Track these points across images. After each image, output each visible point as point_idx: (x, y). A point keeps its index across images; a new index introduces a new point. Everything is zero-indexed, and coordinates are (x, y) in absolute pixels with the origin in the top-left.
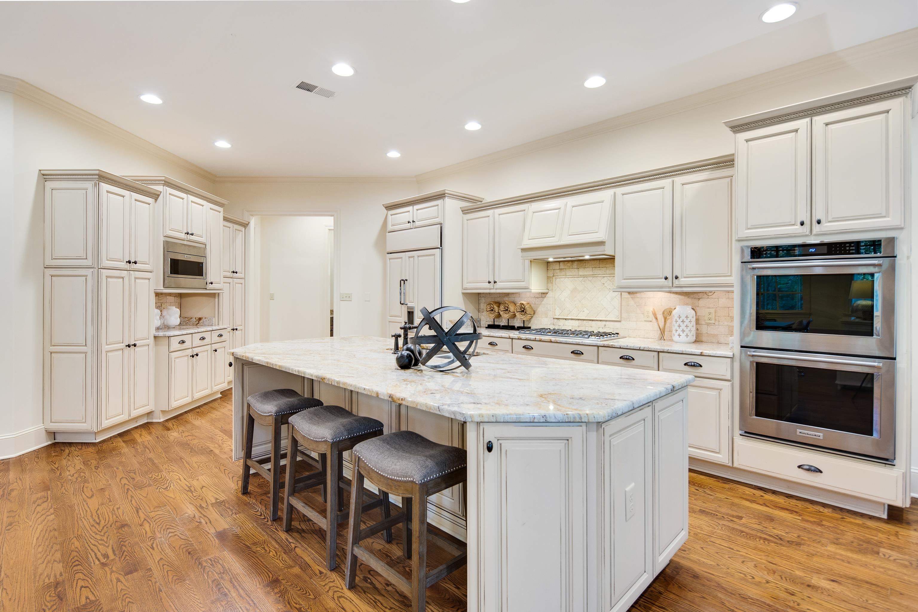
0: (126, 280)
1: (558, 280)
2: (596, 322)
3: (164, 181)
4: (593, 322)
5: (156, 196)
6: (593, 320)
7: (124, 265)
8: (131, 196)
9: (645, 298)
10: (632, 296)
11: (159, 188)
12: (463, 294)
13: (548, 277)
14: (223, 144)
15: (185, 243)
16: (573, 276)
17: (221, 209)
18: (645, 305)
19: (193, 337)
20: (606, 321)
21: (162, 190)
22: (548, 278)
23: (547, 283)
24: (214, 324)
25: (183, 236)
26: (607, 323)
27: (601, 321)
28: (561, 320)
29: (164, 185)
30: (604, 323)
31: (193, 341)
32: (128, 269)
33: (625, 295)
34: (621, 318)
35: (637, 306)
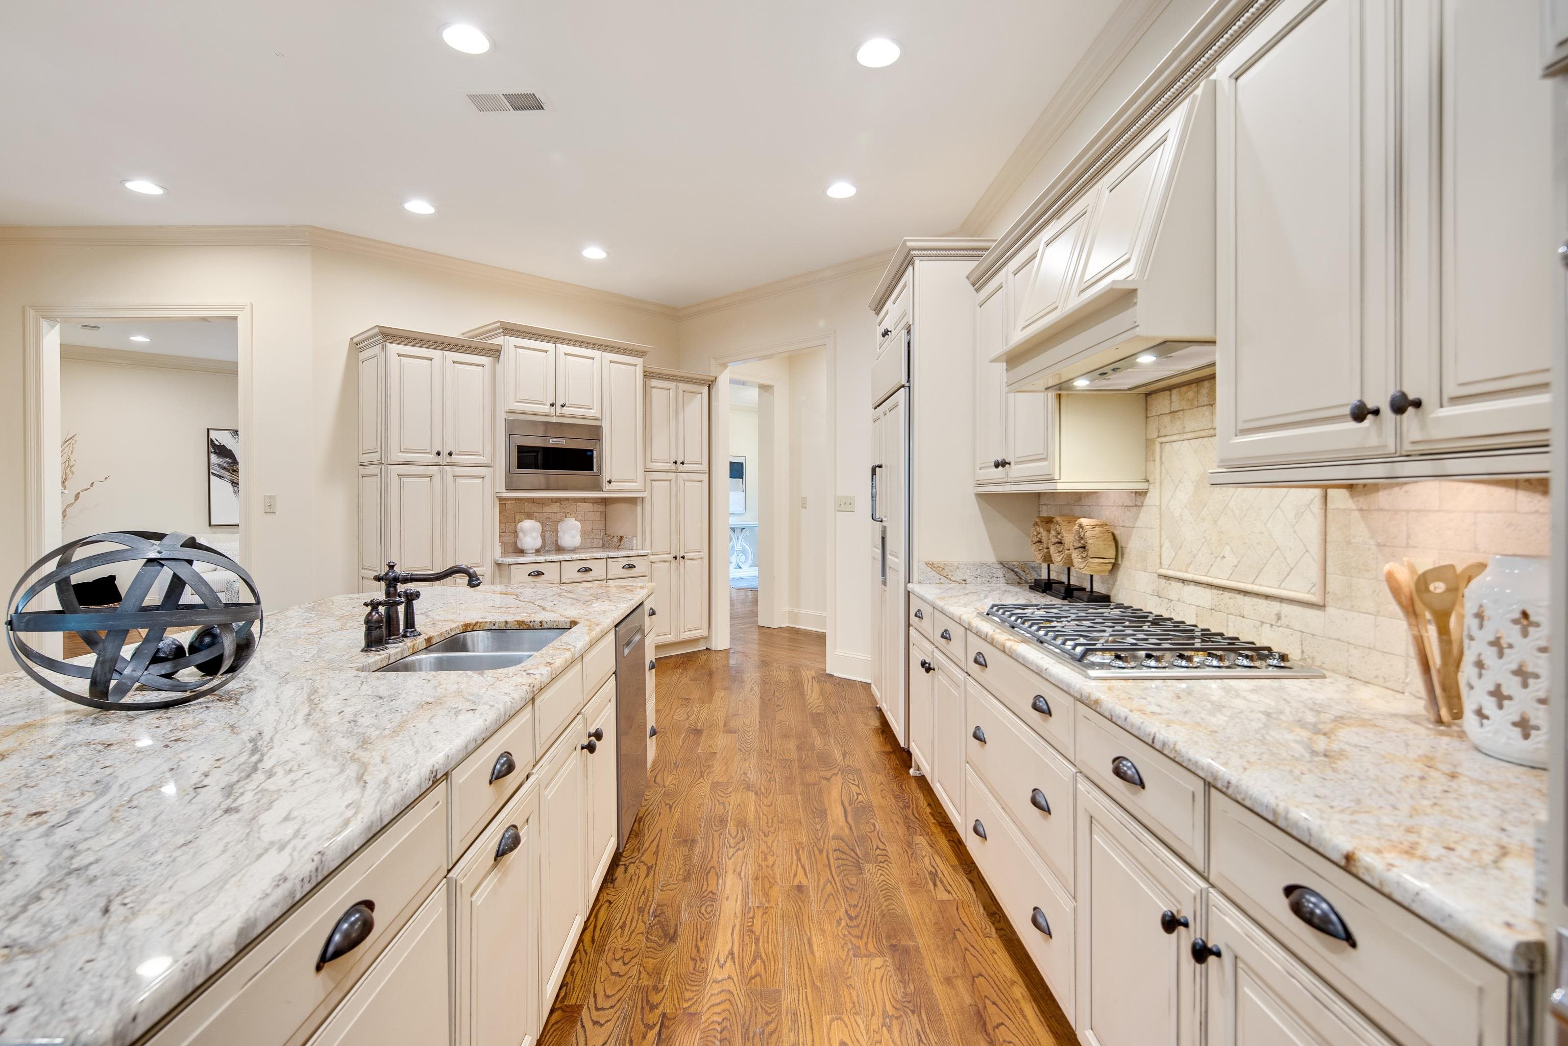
0: (437, 480)
1: (1167, 447)
2: (1255, 600)
3: (503, 328)
4: (1248, 600)
5: (495, 353)
6: (1246, 593)
7: (431, 457)
8: (444, 358)
9: (1407, 511)
10: (1363, 501)
11: (499, 341)
12: (980, 496)
13: (1147, 440)
14: (594, 253)
15: (554, 420)
16: (1197, 434)
17: (639, 361)
18: (1407, 546)
19: (562, 567)
20: (1281, 600)
21: (502, 343)
22: (1149, 444)
23: (1146, 461)
24: (634, 548)
25: (546, 409)
26: (1286, 608)
27: (1267, 597)
28: (1173, 583)
29: (505, 334)
30: (1276, 606)
31: (562, 573)
32: (441, 463)
33: (1339, 497)
34: (1325, 592)
35: (1378, 545)
